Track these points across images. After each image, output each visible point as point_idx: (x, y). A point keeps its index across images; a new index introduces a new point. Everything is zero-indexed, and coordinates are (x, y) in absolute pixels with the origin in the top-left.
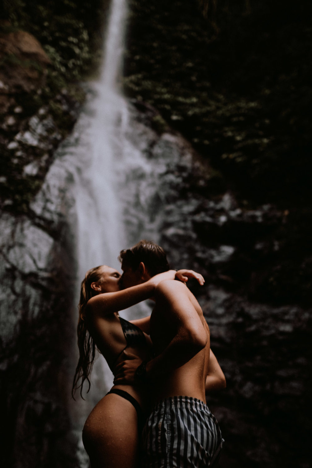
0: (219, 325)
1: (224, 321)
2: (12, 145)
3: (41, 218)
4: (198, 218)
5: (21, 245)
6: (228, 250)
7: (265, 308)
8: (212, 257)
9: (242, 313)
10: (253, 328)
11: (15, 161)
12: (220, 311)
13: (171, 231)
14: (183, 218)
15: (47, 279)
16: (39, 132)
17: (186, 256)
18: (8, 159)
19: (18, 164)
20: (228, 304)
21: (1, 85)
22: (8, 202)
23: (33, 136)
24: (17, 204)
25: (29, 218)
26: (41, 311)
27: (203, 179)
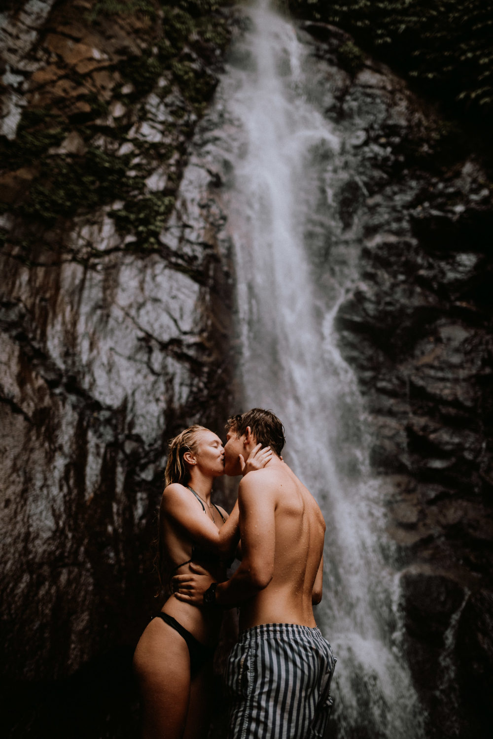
0: (456, 381)
1: (462, 374)
3: (177, 254)
4: (418, 211)
5: (155, 300)
6: (467, 260)
8: (443, 273)
9: (490, 360)
11: (132, 173)
12: (456, 359)
13: (376, 241)
14: (395, 215)
15: (195, 344)
16: (161, 118)
17: (401, 277)
18: (122, 173)
19: (136, 177)
20: (468, 347)
21: (97, 54)
22: (130, 239)
23: (153, 127)
24: (142, 239)
25: (162, 257)
26: (191, 392)
27: (428, 142)
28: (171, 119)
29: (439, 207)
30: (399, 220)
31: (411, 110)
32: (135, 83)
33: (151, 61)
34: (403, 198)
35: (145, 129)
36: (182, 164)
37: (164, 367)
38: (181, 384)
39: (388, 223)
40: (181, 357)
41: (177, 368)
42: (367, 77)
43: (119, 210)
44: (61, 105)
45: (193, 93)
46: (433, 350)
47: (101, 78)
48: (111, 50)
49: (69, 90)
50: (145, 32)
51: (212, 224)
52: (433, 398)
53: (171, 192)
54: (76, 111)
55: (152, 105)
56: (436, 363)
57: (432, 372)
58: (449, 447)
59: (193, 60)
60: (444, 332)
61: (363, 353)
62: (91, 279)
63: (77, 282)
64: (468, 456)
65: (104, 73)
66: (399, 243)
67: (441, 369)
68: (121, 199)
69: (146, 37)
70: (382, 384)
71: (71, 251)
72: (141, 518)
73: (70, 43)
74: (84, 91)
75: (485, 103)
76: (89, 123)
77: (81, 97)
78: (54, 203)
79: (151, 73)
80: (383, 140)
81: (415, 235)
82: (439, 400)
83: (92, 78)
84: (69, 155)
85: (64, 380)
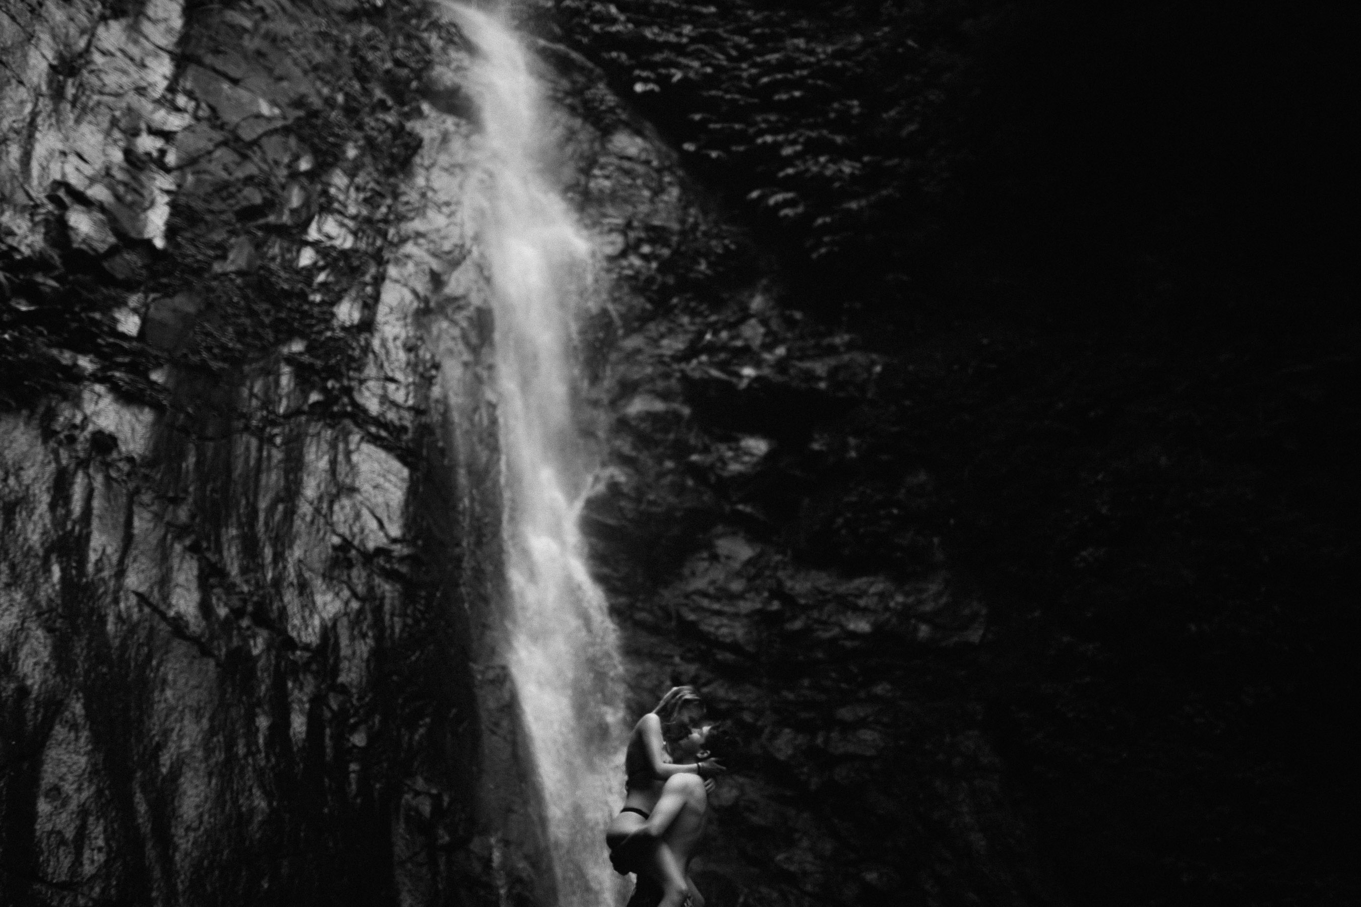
0: (736, 616)
1: (745, 606)
2: (307, 257)
3: (378, 422)
4: (693, 368)
5: (352, 490)
6: (758, 446)
7: (822, 580)
8: (724, 462)
9: (778, 593)
10: (798, 625)
11: (318, 298)
12: (736, 586)
13: (637, 406)
14: (661, 369)
15: (408, 557)
16: (352, 210)
17: (669, 464)
18: (303, 296)
19: (323, 302)
20: (752, 571)
21: (265, 108)
22: (314, 397)
23: (342, 225)
24: (330, 398)
25: (357, 424)
26: (405, 625)
27: (706, 256)
28: (365, 212)
29: (722, 366)
30: (667, 376)
31: (684, 204)
32: (316, 152)
33: (334, 115)
34: (673, 345)
35: (331, 226)
36: (379, 280)
37: (371, 589)
38: (392, 615)
39: (651, 379)
40: (390, 575)
41: (387, 589)
42: (624, 142)
43: (301, 354)
44: (224, 194)
45: (387, 162)
46: (707, 570)
47: (272, 146)
48: (283, 101)
49: (232, 167)
50: (328, 70)
51: (422, 376)
52: (704, 637)
53: (367, 325)
54: (245, 203)
55: (339, 189)
56: (711, 590)
57: (705, 603)
58: (723, 706)
59: (387, 109)
60: (724, 546)
61: (616, 570)
62: (269, 457)
63: (252, 462)
64: (748, 717)
65: (275, 139)
66: (667, 412)
67: (718, 599)
68: (302, 336)
69: (328, 77)
70: (641, 616)
71: (243, 416)
72: (356, 797)
73: (226, 86)
74: (251, 169)
75: (786, 216)
76: (261, 221)
77: (249, 180)
78: (224, 347)
79: (337, 136)
80: (646, 249)
81: (687, 401)
82: (715, 643)
83: (260, 147)
84: (240, 273)
85: (250, 608)
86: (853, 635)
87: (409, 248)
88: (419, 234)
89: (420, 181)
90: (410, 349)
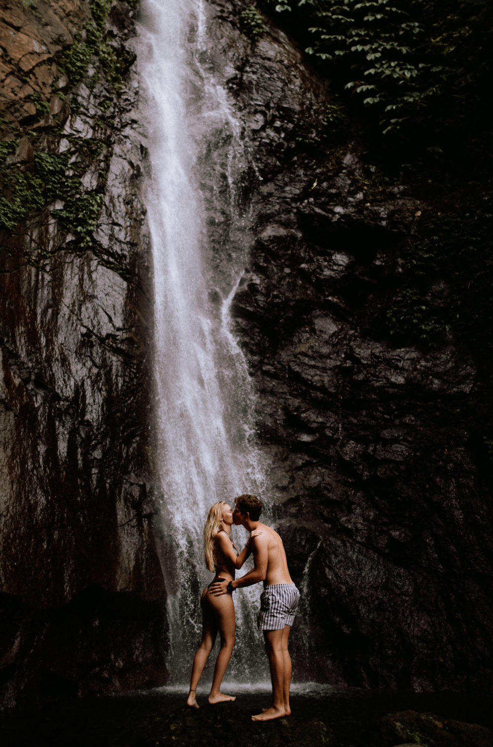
0: (324, 370)
1: (330, 363)
2: (64, 146)
3: (107, 252)
4: (304, 206)
5: (93, 297)
6: (341, 259)
7: (378, 349)
8: (321, 269)
9: (350, 355)
10: (361, 377)
11: (70, 173)
12: (325, 350)
13: (269, 231)
14: (285, 206)
15: (126, 339)
16: (92, 112)
17: (287, 271)
18: (62, 172)
19: (74, 175)
20: (335, 340)
21: (37, 47)
22: (70, 238)
23: (86, 122)
24: (79, 238)
25: (95, 254)
26: (124, 381)
27: (316, 128)
28: (100, 112)
29: (322, 206)
30: (288, 212)
31: (305, 90)
32: (69, 73)
33: (80, 46)
34: (293, 190)
35: (79, 124)
36: (109, 157)
37: (104, 360)
38: (117, 376)
39: (278, 213)
40: (117, 351)
41: (114, 360)
42: (266, 47)
43: (61, 210)
44: (12, 110)
45: (114, 74)
46: (308, 339)
47: (42, 74)
48: (48, 40)
49: (17, 89)
50: (77, 15)
51: (135, 220)
52: (304, 382)
53: (101, 188)
54: (26, 115)
55: (83, 98)
56: (310, 353)
57: (306, 360)
58: (315, 425)
59: (114, 36)
60: (319, 323)
61: (252, 339)
62: (43, 278)
63: (33, 283)
64: (329, 433)
65: (44, 68)
66: (287, 236)
67: (314, 359)
68: (62, 199)
69: (76, 20)
70: (266, 368)
71: (27, 254)
72: (96, 488)
73: (12, 32)
74: (28, 91)
75: (368, 103)
76: (36, 126)
77: (28, 98)
78: (14, 212)
79: (81, 61)
80: (278, 124)
81: (299, 229)
82: (311, 386)
83: (34, 75)
84: (22, 162)
85: (33, 377)
86: (393, 385)
87: (127, 131)
88: (134, 121)
89: (135, 84)
90: (128, 203)
